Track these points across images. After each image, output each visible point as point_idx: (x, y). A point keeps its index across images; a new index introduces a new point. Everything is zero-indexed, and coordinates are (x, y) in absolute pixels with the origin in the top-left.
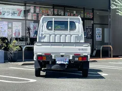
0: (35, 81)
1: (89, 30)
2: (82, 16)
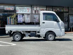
1: (66, 18)
2: (62, 11)
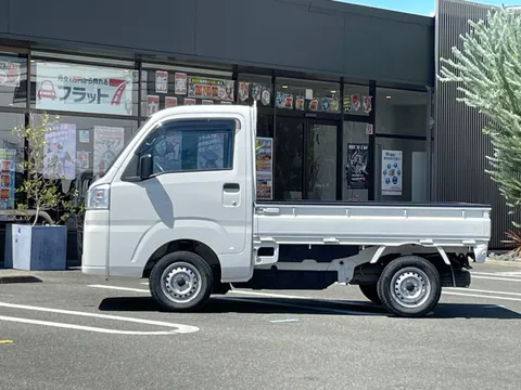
0: (195, 329)
1: (358, 157)
2: (335, 106)
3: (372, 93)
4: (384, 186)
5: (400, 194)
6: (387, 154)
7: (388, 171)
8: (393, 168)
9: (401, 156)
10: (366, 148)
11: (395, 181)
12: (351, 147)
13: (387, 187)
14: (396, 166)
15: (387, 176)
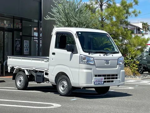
1: (18, 42)
2: (12, 26)
3: (21, 22)
4: (25, 51)
5: (28, 54)
6: (25, 41)
7: (26, 47)
8: (27, 46)
9: (29, 42)
10: (20, 39)
11: (27, 50)
12: (16, 39)
13: (25, 52)
14: (27, 45)
15: (25, 48)
